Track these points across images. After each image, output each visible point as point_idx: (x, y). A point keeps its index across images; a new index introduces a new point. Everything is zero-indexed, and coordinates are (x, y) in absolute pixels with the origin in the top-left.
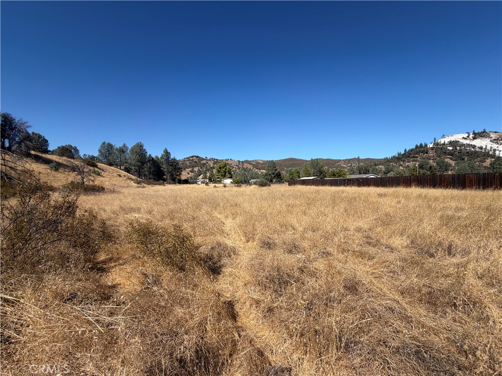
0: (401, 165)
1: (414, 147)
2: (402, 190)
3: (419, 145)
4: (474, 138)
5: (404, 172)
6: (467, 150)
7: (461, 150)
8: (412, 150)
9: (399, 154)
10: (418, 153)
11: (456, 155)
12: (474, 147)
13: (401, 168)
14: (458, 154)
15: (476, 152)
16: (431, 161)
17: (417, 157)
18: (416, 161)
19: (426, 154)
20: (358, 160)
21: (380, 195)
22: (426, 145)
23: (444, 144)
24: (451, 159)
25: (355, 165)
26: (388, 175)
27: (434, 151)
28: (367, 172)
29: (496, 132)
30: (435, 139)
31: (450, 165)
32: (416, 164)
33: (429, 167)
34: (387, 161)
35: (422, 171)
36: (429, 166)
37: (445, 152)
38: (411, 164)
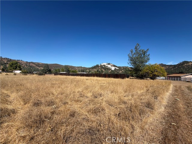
0: (93, 70)
2: (92, 78)
3: (97, 65)
5: (93, 72)
6: (107, 67)
7: (105, 67)
8: (95, 66)
9: (92, 67)
10: (97, 67)
16: (100, 70)
19: (99, 68)
20: (81, 67)
21: (87, 79)
24: (104, 70)
25: (80, 69)
26: (90, 73)
28: (84, 72)
32: (96, 70)
34: (89, 68)
35: (98, 72)
37: (102, 68)
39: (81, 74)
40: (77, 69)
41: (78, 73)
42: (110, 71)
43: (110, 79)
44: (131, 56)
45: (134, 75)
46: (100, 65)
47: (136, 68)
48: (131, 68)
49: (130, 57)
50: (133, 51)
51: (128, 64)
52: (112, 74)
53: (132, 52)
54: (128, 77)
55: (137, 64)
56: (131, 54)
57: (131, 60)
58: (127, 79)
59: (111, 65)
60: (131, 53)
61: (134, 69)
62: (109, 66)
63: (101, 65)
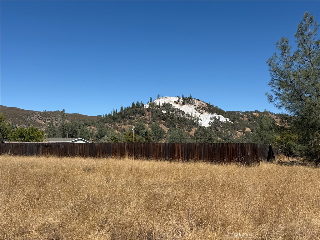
0: (117, 128)
1: (131, 105)
2: (113, 162)
3: (136, 103)
4: (183, 104)
5: (120, 137)
6: (178, 116)
7: (173, 115)
8: (128, 109)
9: (115, 112)
10: (134, 114)
11: (169, 120)
12: (183, 113)
13: (116, 131)
14: (170, 119)
15: (184, 119)
16: (147, 125)
17: (134, 119)
18: (132, 123)
19: (142, 116)
20: (63, 114)
21: (88, 170)
22: (143, 105)
23: (159, 106)
24: (165, 125)
25: (58, 123)
26: (102, 141)
27: (150, 112)
28: (73, 135)
29: (198, 100)
30: (151, 98)
31: (164, 132)
32: (132, 128)
33: (144, 133)
34: (100, 120)
35: (138, 138)
36: (144, 131)
37: (160, 116)
38: (126, 127)
39: (58, 145)
40: (40, 125)
41: (46, 141)
42: (194, 130)
43: (190, 165)
44: (281, 66)
45: (298, 148)
46: (147, 106)
47: (303, 119)
48: (284, 117)
49: (275, 70)
50: (290, 44)
51: (270, 99)
52: (202, 145)
53: (284, 48)
54: (270, 157)
55: (308, 100)
56: (279, 56)
57: (283, 84)
58: (264, 165)
59: (197, 103)
60: (283, 54)
61: (295, 123)
62: (188, 109)
63: (152, 105)
